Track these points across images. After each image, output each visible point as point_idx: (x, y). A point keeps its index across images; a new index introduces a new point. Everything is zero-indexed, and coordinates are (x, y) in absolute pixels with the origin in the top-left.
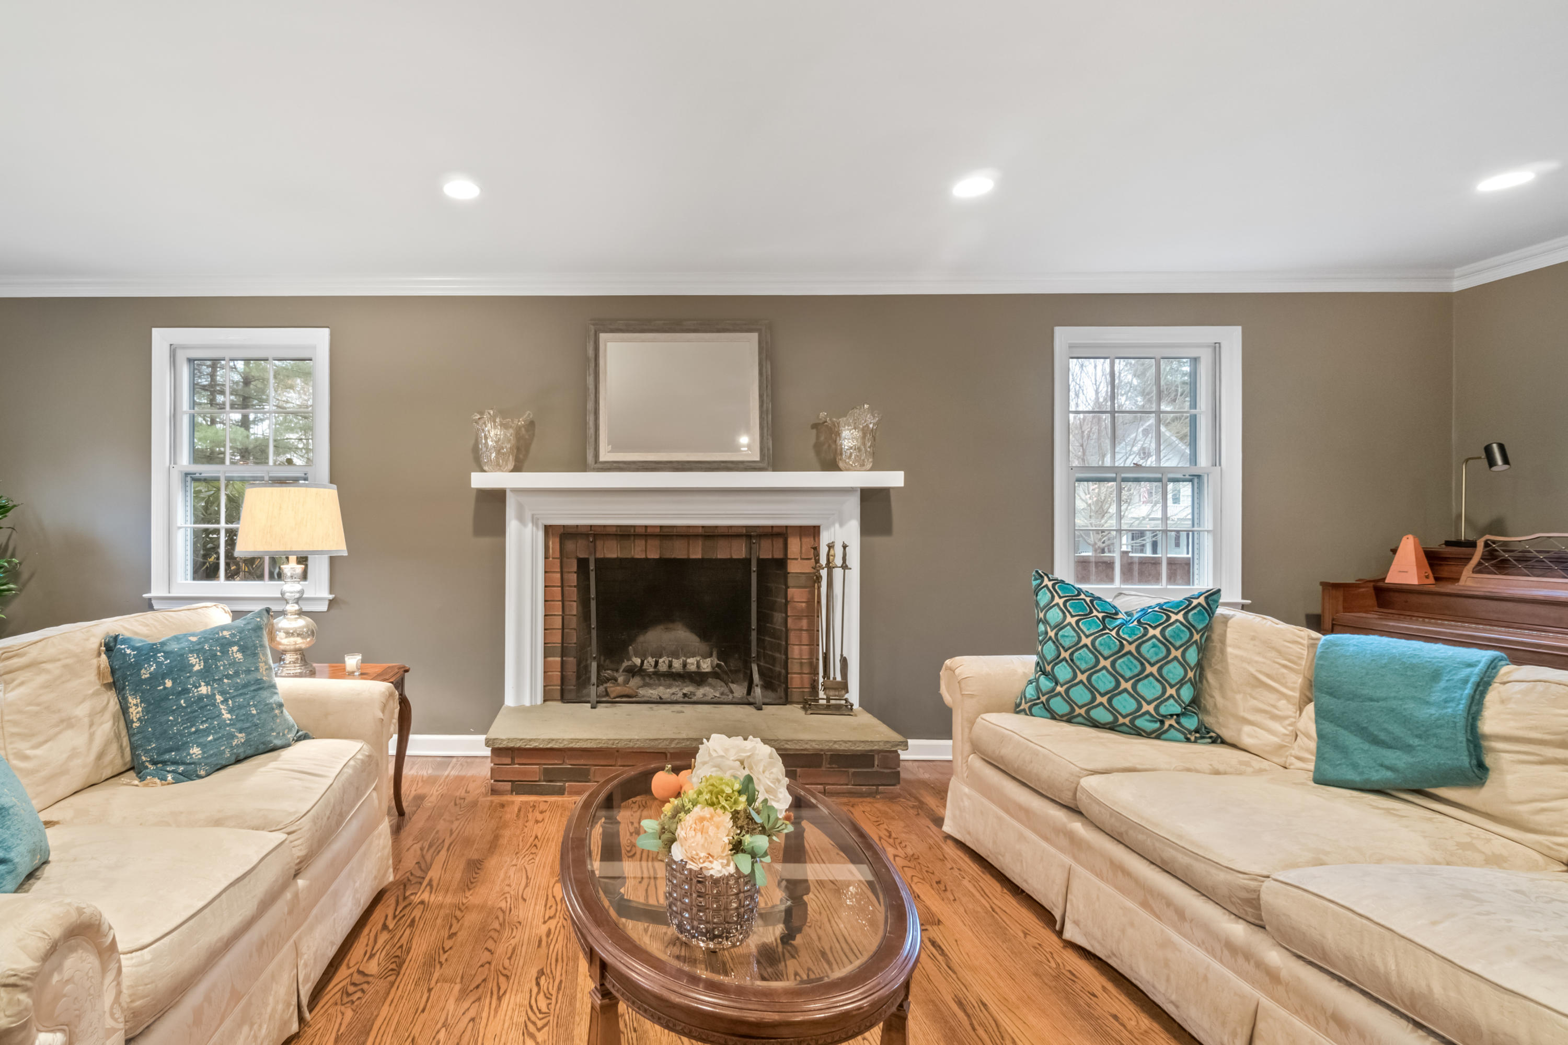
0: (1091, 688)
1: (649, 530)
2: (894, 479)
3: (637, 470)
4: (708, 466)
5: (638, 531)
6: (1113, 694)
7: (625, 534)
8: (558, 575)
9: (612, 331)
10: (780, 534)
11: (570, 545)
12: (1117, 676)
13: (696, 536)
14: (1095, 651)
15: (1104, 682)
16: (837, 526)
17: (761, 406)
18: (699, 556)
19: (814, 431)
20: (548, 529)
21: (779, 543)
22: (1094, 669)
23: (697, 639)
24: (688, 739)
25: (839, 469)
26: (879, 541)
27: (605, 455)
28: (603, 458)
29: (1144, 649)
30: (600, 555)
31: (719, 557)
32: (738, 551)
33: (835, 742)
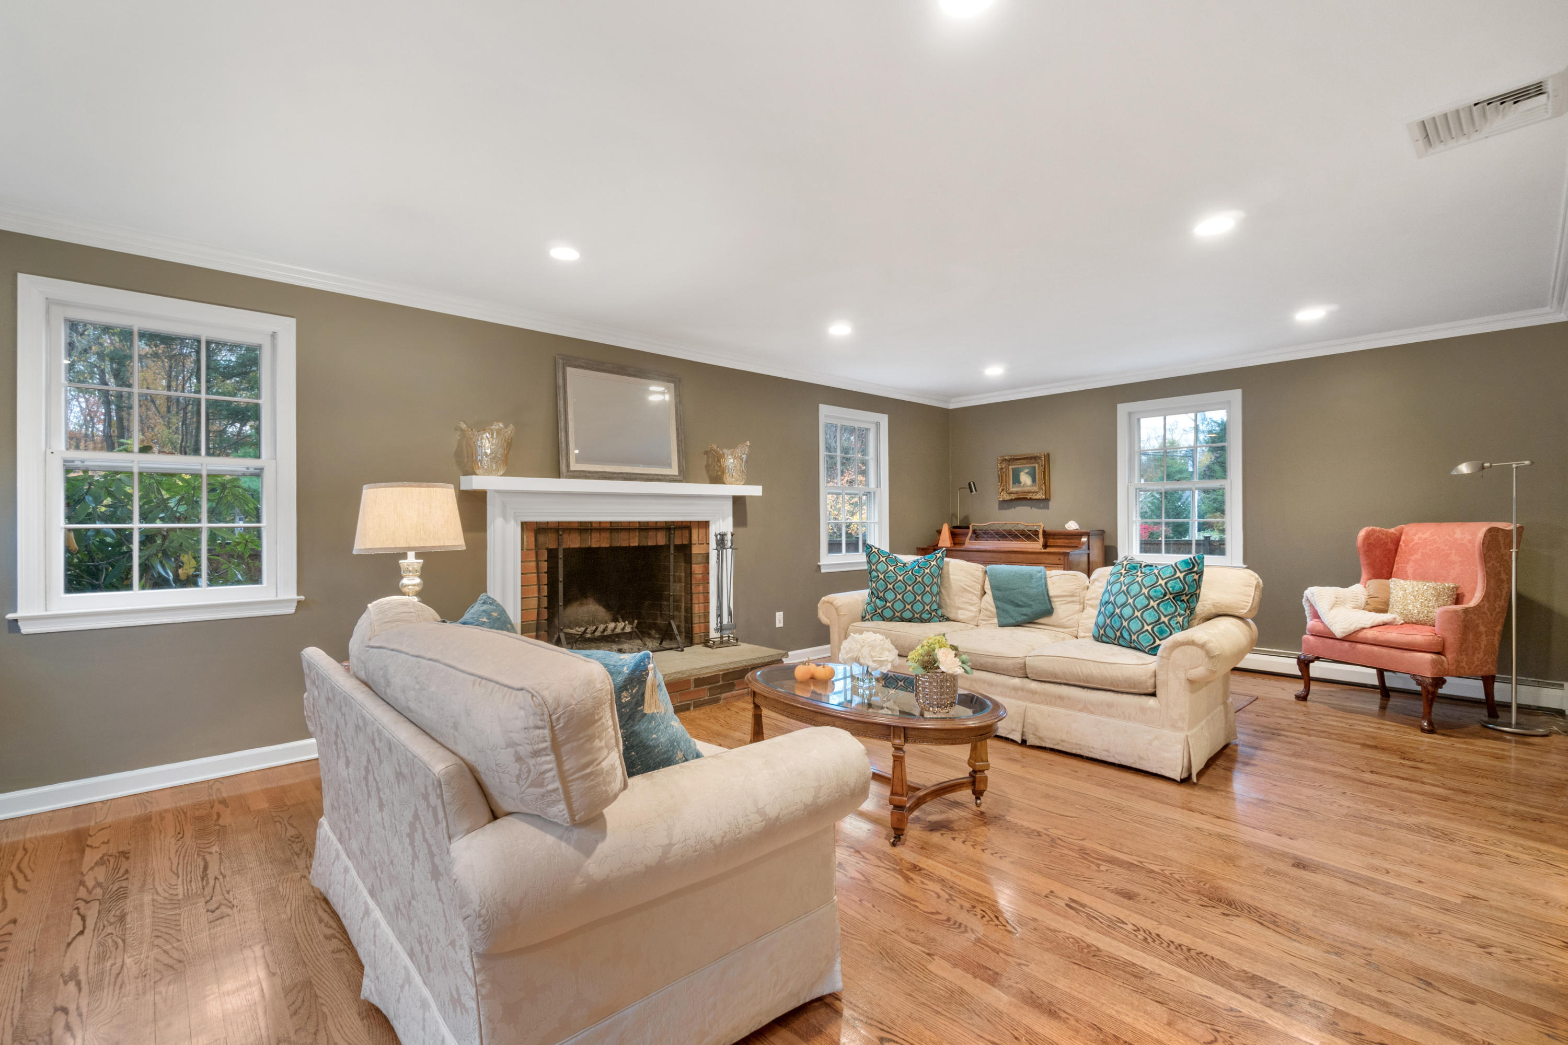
0: (904, 601)
1: (602, 525)
2: (755, 491)
3: (599, 478)
4: (647, 477)
5: (595, 525)
6: (913, 603)
7: (585, 528)
8: (534, 564)
9: (576, 367)
10: (686, 527)
11: (542, 538)
12: (915, 594)
13: (634, 529)
14: (905, 583)
15: (910, 598)
16: (721, 520)
17: (678, 436)
18: (636, 544)
19: (706, 456)
20: (525, 526)
21: (686, 532)
22: (905, 592)
23: (604, 610)
24: (675, 673)
25: (724, 483)
26: (741, 530)
27: (574, 466)
28: (572, 468)
29: (925, 579)
30: (565, 546)
31: (649, 544)
32: (660, 539)
33: (755, 659)
